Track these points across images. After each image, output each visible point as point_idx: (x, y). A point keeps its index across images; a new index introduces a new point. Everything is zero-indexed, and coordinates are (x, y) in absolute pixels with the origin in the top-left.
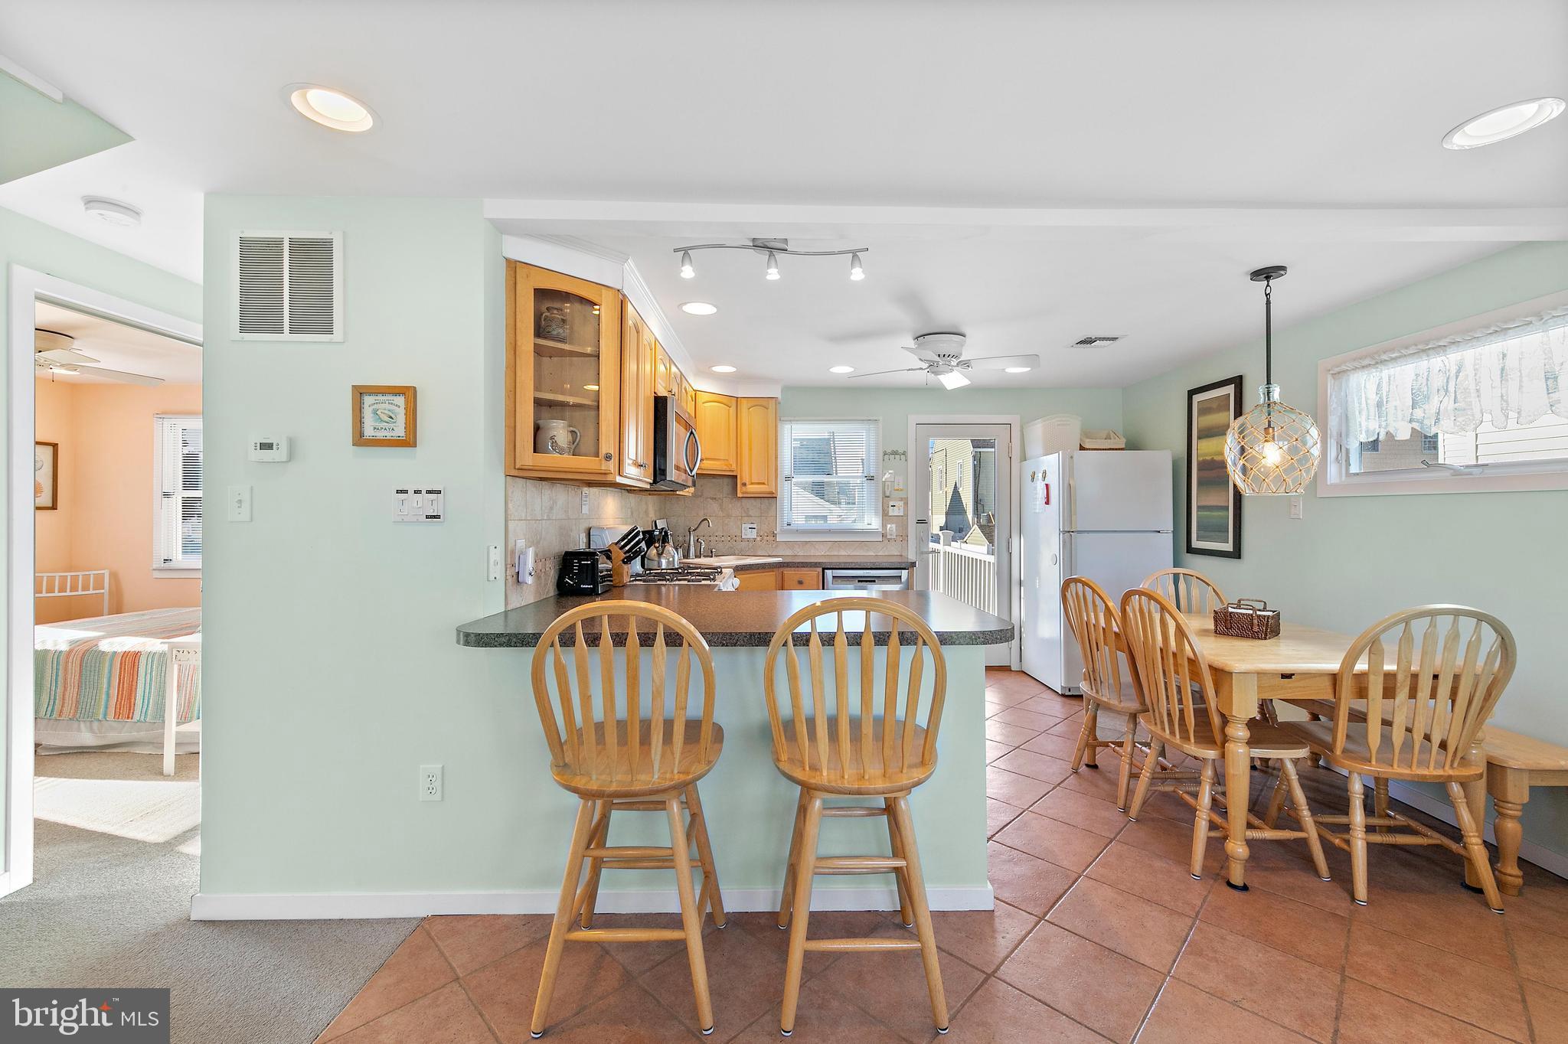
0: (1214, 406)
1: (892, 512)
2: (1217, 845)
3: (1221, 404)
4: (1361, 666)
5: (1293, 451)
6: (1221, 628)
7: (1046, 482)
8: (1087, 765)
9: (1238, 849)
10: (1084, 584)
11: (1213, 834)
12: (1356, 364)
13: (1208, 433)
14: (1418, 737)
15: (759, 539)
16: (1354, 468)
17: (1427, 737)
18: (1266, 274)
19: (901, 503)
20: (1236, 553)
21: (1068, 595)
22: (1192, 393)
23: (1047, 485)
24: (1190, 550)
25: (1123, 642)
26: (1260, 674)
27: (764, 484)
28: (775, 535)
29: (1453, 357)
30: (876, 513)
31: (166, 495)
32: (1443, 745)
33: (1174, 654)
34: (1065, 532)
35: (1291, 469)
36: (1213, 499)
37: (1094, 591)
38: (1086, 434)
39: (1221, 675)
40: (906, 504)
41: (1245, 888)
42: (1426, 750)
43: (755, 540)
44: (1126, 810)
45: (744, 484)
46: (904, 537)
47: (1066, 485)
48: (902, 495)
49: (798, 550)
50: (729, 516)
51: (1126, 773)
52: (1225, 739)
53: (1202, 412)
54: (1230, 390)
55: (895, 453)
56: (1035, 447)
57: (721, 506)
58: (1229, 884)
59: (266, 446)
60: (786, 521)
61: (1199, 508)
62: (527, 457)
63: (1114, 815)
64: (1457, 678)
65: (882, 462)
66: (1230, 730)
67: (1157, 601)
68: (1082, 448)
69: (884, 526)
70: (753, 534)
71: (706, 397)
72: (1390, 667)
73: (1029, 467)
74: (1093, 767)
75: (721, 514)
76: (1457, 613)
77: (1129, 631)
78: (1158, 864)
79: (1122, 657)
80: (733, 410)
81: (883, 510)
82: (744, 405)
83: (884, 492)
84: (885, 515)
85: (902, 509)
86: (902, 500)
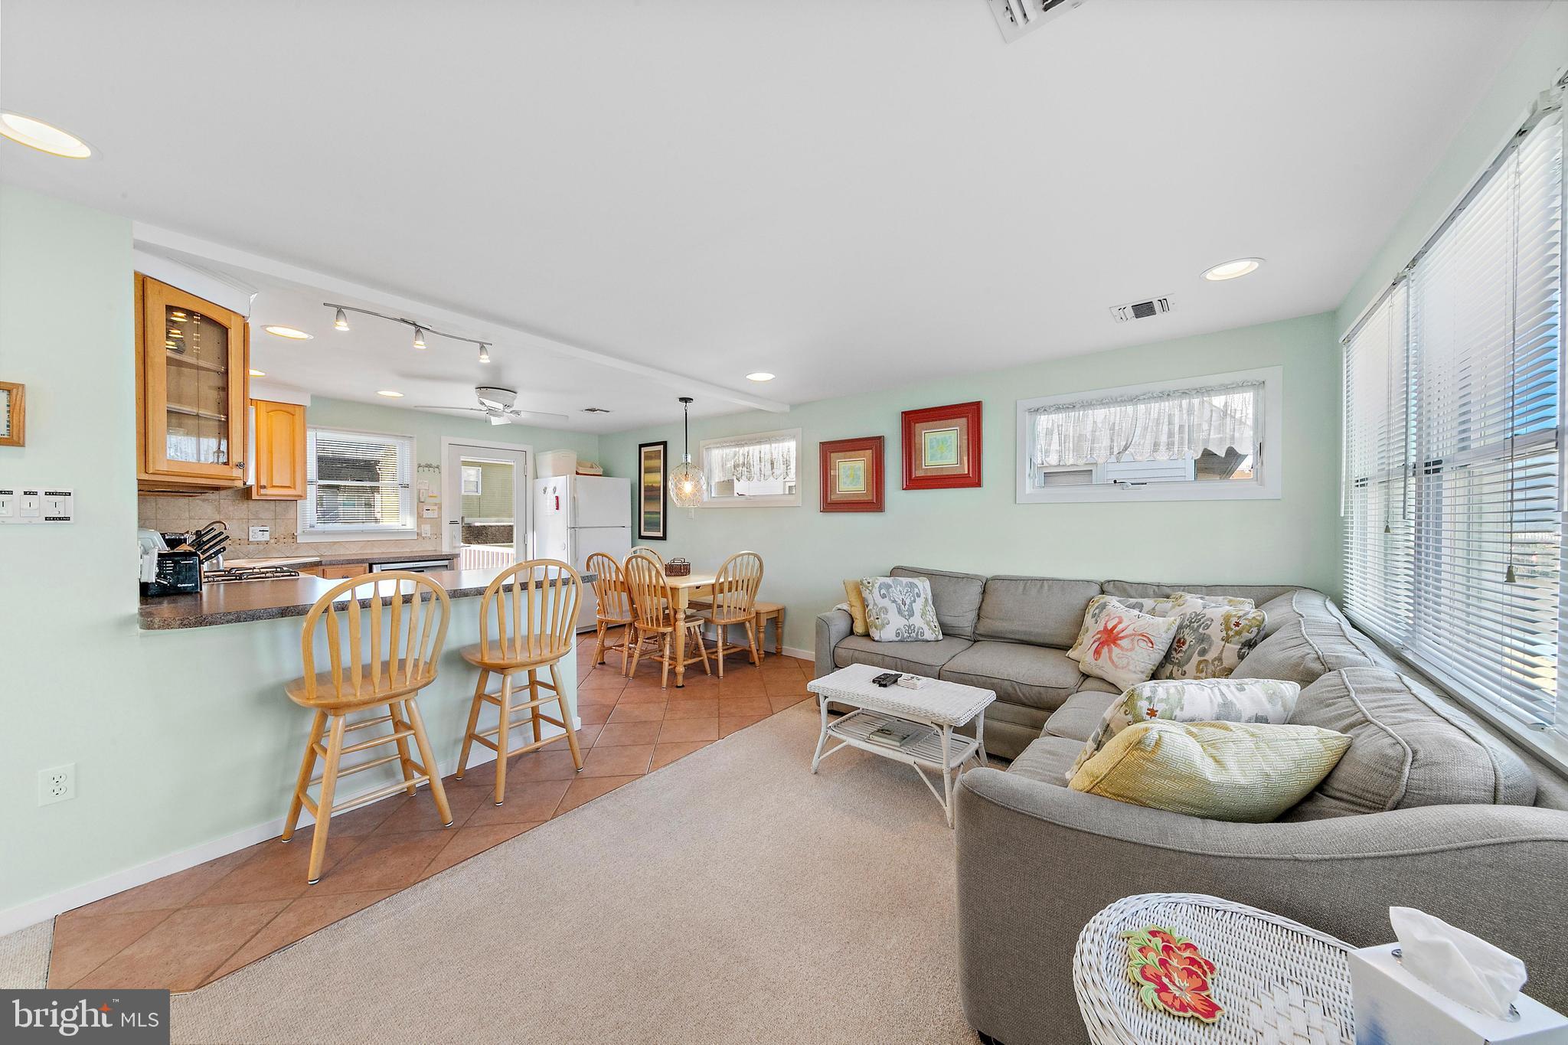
0: (653, 455)
1: (426, 514)
2: (672, 673)
3: (657, 454)
4: (722, 580)
5: (696, 486)
6: (668, 573)
7: (556, 495)
8: (599, 664)
9: (680, 669)
10: (603, 555)
11: (671, 667)
12: (715, 446)
13: (648, 471)
14: (732, 608)
15: (273, 541)
16: (713, 495)
17: (735, 608)
18: (686, 400)
19: (436, 508)
20: (664, 538)
21: (591, 564)
22: (641, 446)
23: (557, 498)
24: (641, 537)
25: (626, 587)
26: (689, 587)
27: (289, 487)
28: (294, 537)
29: (746, 449)
30: (411, 513)
32: (744, 610)
33: (655, 586)
34: (571, 528)
35: (695, 495)
36: (652, 508)
37: (609, 559)
38: (579, 464)
39: (674, 590)
40: (440, 508)
41: (683, 686)
42: (735, 613)
43: (267, 542)
44: (627, 675)
46: (438, 535)
47: (572, 496)
48: (436, 501)
49: (325, 550)
51: (626, 656)
52: (676, 620)
53: (647, 458)
54: (661, 448)
55: (429, 466)
56: (546, 470)
58: (677, 687)
60: (309, 523)
61: (645, 512)
62: (162, 462)
63: (622, 679)
64: (749, 580)
65: (416, 472)
66: (678, 616)
67: (646, 559)
68: (577, 473)
69: (419, 526)
70: (266, 537)
72: (730, 579)
73: (541, 483)
74: (603, 663)
76: (749, 554)
77: (629, 578)
78: (647, 690)
79: (625, 596)
81: (418, 513)
82: (262, 408)
83: (419, 498)
84: (420, 516)
85: (436, 512)
86: (436, 504)
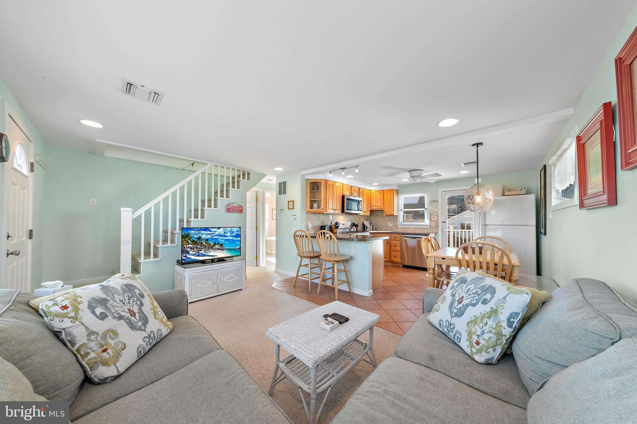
1: (433, 219)
15: (393, 227)
19: (436, 216)
27: (392, 212)
28: (397, 226)
30: (428, 220)
31: (268, 220)
36: (542, 212)
40: (438, 216)
43: (392, 227)
45: (385, 212)
46: (437, 226)
48: (436, 214)
49: (404, 230)
50: (385, 220)
55: (434, 201)
57: (383, 218)
59: (280, 210)
60: (400, 222)
62: (309, 210)
65: (429, 204)
69: (430, 223)
70: (392, 225)
71: (373, 191)
75: (383, 220)
80: (382, 194)
81: (430, 219)
82: (385, 192)
83: (430, 213)
84: (431, 220)
85: (436, 218)
86: (436, 215)
